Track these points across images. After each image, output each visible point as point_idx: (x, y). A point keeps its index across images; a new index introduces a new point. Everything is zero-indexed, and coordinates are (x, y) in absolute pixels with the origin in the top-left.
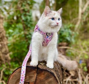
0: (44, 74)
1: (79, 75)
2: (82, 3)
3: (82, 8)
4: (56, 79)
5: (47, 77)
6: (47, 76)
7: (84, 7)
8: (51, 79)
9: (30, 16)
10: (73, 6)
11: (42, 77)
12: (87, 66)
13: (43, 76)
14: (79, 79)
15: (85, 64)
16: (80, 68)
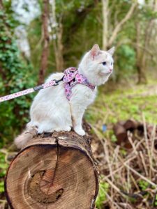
0: (69, 155)
1: (105, 148)
2: (108, 29)
3: (108, 39)
4: (90, 160)
5: (76, 159)
6: (74, 157)
7: (111, 36)
8: (83, 161)
9: (13, 51)
10: (92, 33)
11: (66, 160)
12: (115, 133)
13: (68, 157)
14: (104, 154)
15: (112, 132)
16: (106, 137)
